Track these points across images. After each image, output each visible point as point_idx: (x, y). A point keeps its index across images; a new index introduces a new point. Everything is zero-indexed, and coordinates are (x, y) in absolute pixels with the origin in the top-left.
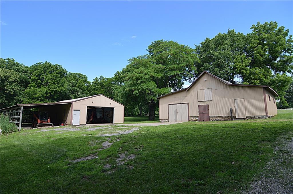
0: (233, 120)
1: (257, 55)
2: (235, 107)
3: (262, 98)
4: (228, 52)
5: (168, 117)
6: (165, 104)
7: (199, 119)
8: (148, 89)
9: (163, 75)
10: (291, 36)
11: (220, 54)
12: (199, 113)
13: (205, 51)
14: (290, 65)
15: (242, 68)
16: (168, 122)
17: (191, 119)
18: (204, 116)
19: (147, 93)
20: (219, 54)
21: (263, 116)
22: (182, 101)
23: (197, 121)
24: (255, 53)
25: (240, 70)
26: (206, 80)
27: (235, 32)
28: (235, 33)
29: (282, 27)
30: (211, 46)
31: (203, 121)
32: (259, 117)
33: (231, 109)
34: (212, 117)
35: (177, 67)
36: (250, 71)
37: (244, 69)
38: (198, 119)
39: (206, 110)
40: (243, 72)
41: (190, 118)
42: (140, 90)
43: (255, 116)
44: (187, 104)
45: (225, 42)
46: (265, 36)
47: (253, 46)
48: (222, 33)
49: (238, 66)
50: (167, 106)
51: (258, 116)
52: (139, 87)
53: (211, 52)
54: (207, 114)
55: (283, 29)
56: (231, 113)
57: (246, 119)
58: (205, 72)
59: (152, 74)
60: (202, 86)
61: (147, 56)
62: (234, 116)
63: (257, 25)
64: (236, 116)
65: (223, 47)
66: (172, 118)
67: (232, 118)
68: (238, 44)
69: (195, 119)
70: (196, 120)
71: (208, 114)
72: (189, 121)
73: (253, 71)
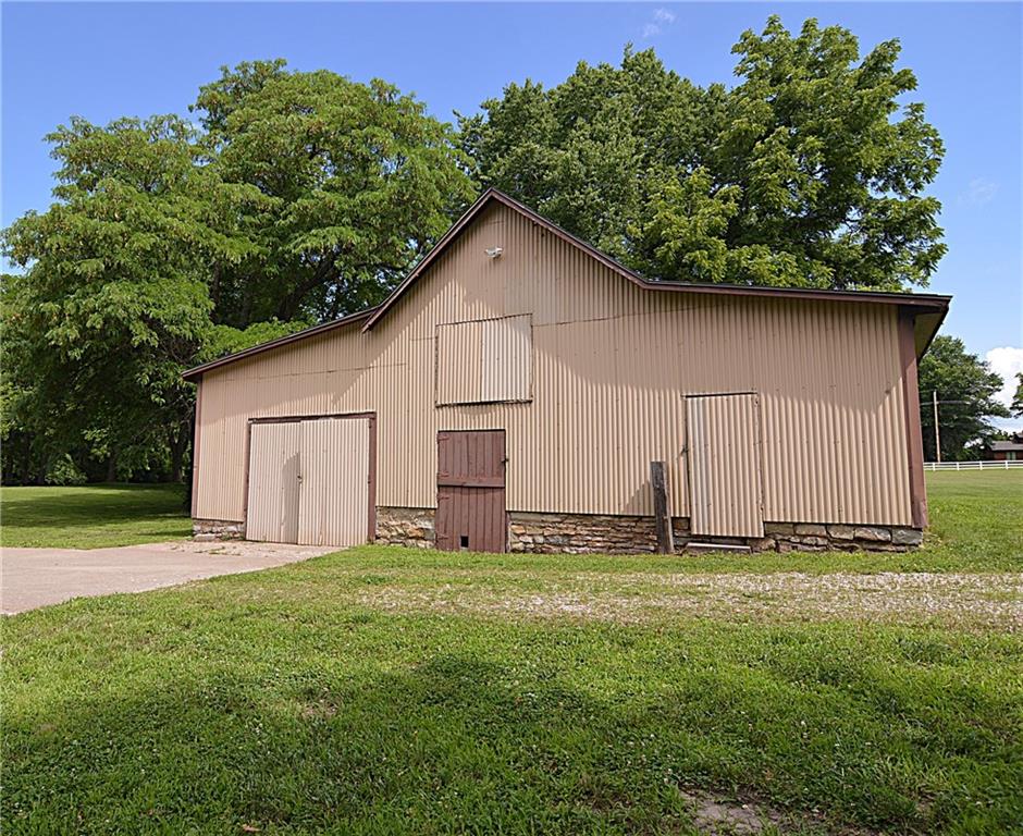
0: (667, 550)
1: (769, 180)
2: (686, 450)
3: (888, 392)
4: (624, 149)
5: (246, 510)
6: (229, 420)
7: (436, 525)
8: (143, 317)
9: (269, 250)
10: (918, 108)
11: (579, 159)
12: (439, 486)
13: (502, 147)
14: (912, 248)
15: (692, 243)
16: (244, 539)
17: (388, 528)
18: (469, 511)
19: (136, 341)
20: (576, 156)
21: (889, 528)
22: (335, 402)
23: (422, 544)
24: (757, 169)
25: (679, 253)
26: (498, 257)
27: (657, 60)
28: (659, 63)
29: (889, 45)
30: (538, 121)
31: (465, 542)
32: (860, 533)
33: (658, 467)
34: (525, 518)
35: (346, 207)
36: (730, 262)
37: (698, 246)
38: (428, 525)
39: (489, 463)
40: (693, 262)
41: (381, 519)
42: (95, 321)
43: (827, 525)
44: (366, 421)
45: (607, 106)
46: (806, 87)
47: (746, 131)
48: (592, 65)
49: (670, 225)
50: (245, 432)
51: (855, 526)
52: (91, 302)
53: (532, 152)
54: (489, 495)
55: (893, 57)
56: (661, 498)
57: (765, 545)
58: (492, 198)
59: (187, 229)
60: (469, 299)
61: (173, 128)
62: (674, 519)
63: (766, 33)
64: (689, 520)
65: (599, 126)
66: (265, 516)
67: (665, 530)
68: (671, 125)
69: (411, 528)
70: (417, 538)
71: (497, 494)
72: (373, 537)
73: (744, 263)
